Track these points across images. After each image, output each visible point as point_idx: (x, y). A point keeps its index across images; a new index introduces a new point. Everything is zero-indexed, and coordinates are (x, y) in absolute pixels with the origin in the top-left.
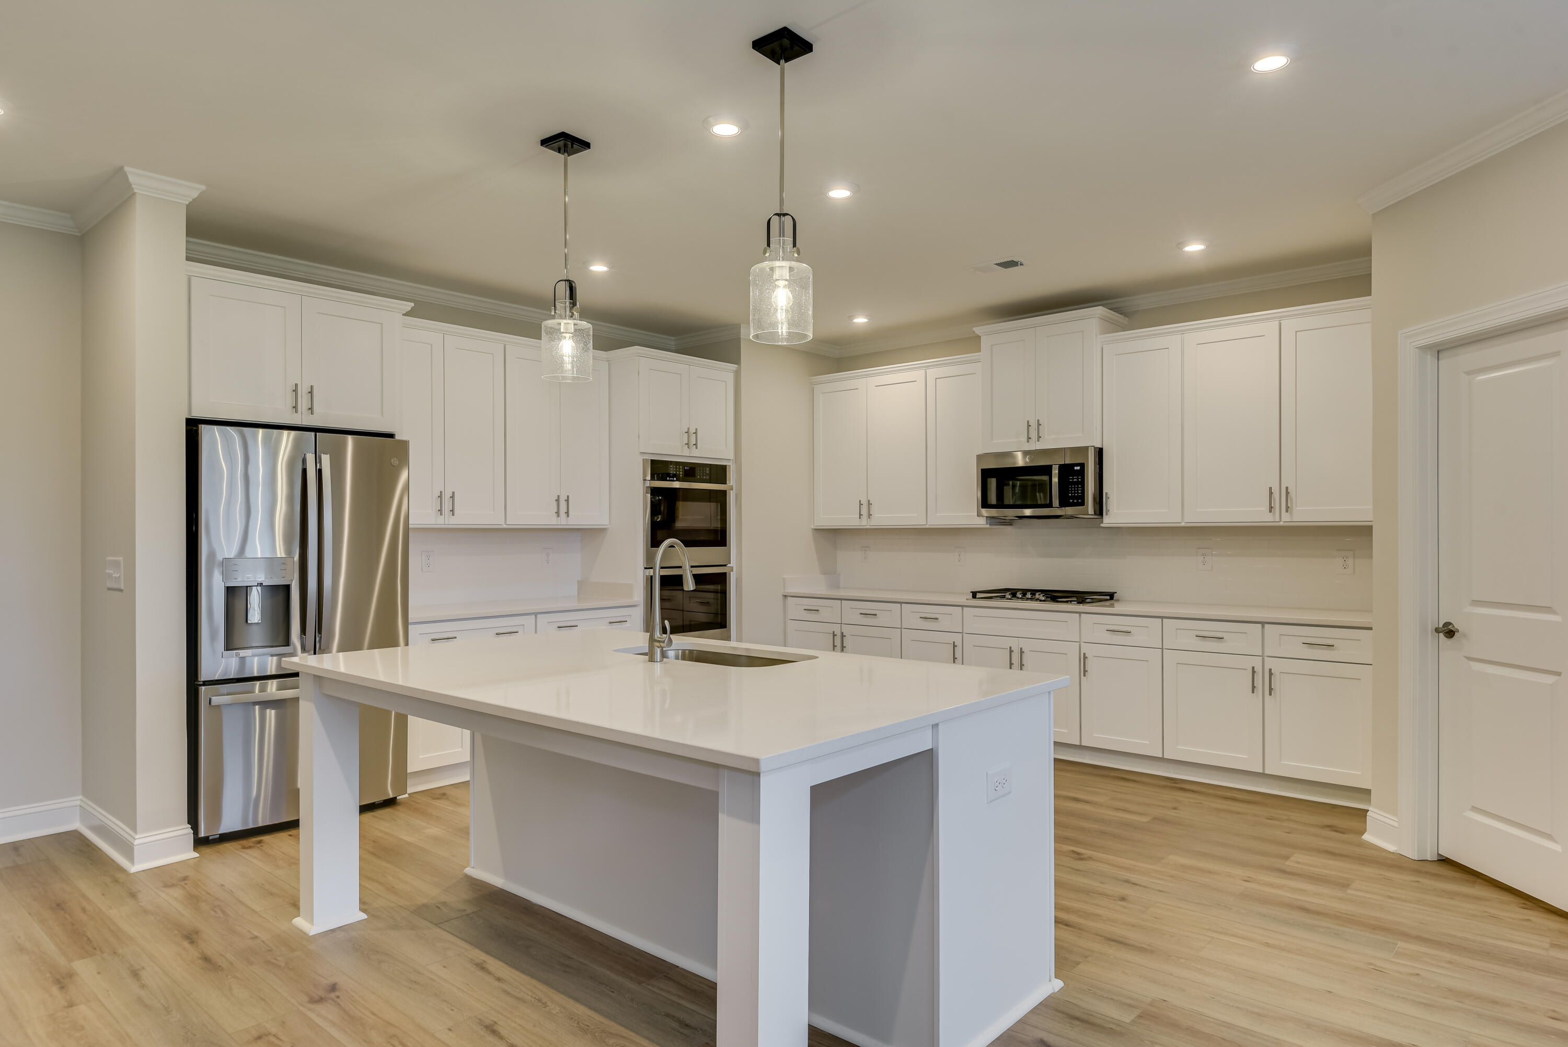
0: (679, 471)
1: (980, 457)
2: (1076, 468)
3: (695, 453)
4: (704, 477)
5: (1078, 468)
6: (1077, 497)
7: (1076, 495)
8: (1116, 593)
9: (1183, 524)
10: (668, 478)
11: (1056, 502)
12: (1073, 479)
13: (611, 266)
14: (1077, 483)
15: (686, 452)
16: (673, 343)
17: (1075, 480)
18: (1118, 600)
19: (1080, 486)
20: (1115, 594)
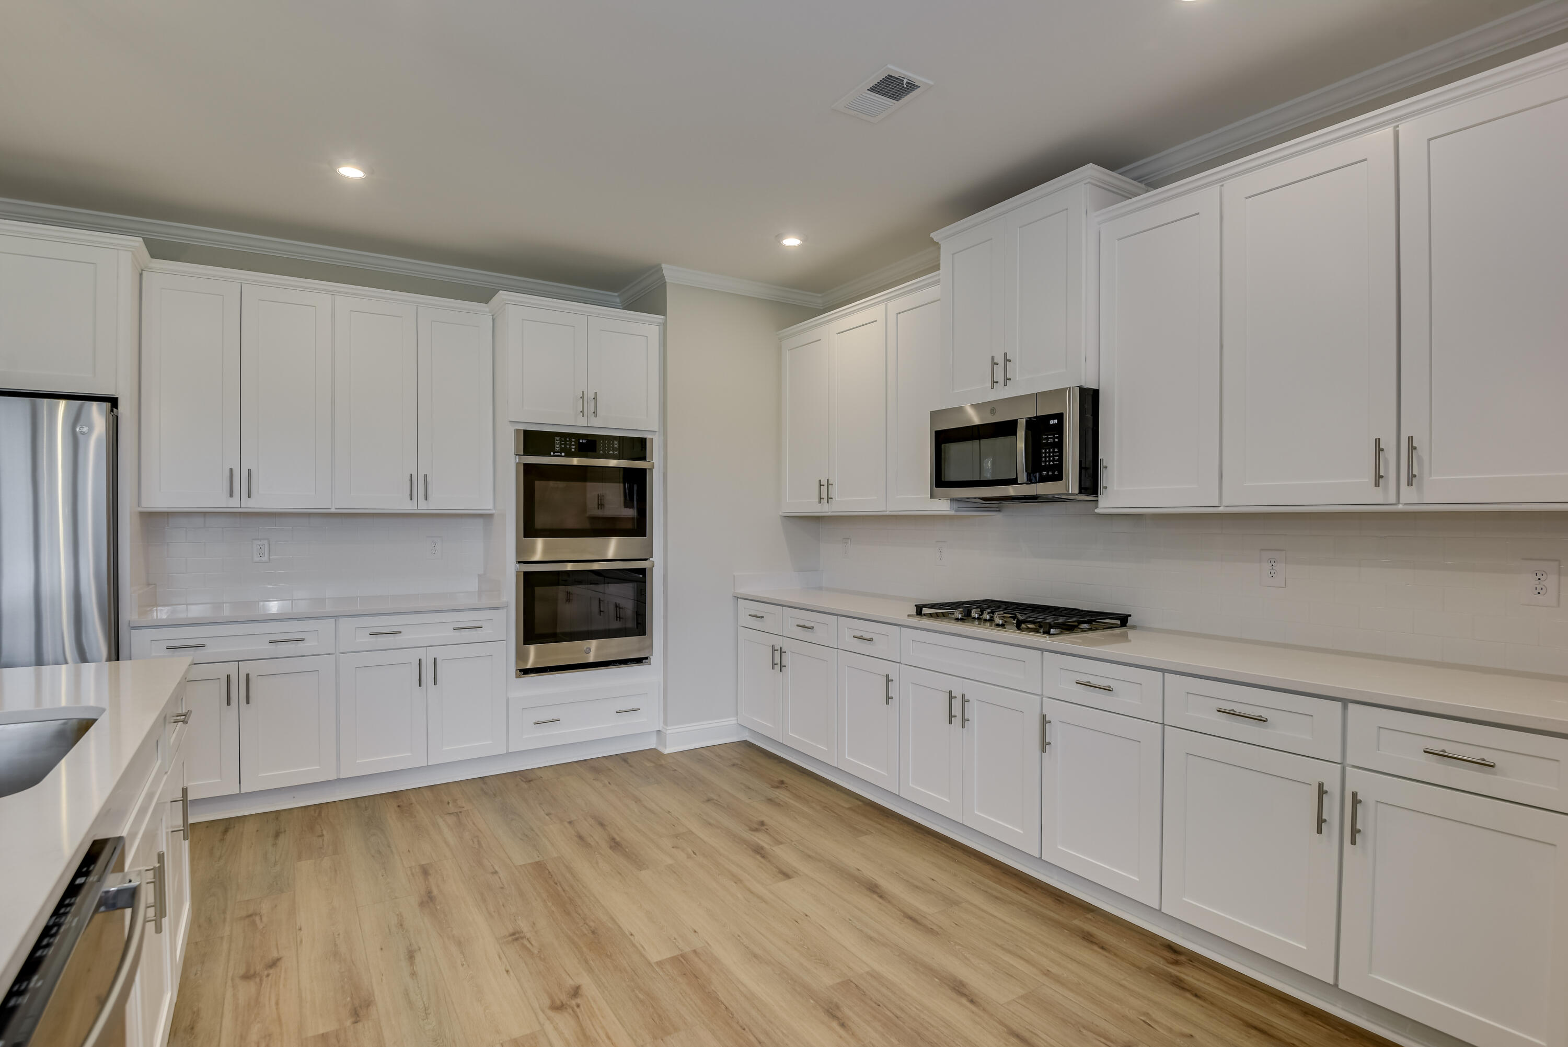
0: (570, 445)
1: (933, 415)
2: (1052, 422)
3: (595, 422)
4: (611, 452)
5: (1055, 421)
6: (1053, 468)
7: (1051, 463)
8: (1130, 616)
9: (1221, 509)
10: (552, 453)
11: (1022, 477)
12: (1047, 439)
13: (369, 171)
14: (1053, 445)
15: (582, 421)
16: (618, 300)
17: (1050, 441)
18: (1134, 627)
19: (1056, 450)
20: (1129, 618)
